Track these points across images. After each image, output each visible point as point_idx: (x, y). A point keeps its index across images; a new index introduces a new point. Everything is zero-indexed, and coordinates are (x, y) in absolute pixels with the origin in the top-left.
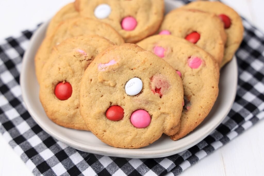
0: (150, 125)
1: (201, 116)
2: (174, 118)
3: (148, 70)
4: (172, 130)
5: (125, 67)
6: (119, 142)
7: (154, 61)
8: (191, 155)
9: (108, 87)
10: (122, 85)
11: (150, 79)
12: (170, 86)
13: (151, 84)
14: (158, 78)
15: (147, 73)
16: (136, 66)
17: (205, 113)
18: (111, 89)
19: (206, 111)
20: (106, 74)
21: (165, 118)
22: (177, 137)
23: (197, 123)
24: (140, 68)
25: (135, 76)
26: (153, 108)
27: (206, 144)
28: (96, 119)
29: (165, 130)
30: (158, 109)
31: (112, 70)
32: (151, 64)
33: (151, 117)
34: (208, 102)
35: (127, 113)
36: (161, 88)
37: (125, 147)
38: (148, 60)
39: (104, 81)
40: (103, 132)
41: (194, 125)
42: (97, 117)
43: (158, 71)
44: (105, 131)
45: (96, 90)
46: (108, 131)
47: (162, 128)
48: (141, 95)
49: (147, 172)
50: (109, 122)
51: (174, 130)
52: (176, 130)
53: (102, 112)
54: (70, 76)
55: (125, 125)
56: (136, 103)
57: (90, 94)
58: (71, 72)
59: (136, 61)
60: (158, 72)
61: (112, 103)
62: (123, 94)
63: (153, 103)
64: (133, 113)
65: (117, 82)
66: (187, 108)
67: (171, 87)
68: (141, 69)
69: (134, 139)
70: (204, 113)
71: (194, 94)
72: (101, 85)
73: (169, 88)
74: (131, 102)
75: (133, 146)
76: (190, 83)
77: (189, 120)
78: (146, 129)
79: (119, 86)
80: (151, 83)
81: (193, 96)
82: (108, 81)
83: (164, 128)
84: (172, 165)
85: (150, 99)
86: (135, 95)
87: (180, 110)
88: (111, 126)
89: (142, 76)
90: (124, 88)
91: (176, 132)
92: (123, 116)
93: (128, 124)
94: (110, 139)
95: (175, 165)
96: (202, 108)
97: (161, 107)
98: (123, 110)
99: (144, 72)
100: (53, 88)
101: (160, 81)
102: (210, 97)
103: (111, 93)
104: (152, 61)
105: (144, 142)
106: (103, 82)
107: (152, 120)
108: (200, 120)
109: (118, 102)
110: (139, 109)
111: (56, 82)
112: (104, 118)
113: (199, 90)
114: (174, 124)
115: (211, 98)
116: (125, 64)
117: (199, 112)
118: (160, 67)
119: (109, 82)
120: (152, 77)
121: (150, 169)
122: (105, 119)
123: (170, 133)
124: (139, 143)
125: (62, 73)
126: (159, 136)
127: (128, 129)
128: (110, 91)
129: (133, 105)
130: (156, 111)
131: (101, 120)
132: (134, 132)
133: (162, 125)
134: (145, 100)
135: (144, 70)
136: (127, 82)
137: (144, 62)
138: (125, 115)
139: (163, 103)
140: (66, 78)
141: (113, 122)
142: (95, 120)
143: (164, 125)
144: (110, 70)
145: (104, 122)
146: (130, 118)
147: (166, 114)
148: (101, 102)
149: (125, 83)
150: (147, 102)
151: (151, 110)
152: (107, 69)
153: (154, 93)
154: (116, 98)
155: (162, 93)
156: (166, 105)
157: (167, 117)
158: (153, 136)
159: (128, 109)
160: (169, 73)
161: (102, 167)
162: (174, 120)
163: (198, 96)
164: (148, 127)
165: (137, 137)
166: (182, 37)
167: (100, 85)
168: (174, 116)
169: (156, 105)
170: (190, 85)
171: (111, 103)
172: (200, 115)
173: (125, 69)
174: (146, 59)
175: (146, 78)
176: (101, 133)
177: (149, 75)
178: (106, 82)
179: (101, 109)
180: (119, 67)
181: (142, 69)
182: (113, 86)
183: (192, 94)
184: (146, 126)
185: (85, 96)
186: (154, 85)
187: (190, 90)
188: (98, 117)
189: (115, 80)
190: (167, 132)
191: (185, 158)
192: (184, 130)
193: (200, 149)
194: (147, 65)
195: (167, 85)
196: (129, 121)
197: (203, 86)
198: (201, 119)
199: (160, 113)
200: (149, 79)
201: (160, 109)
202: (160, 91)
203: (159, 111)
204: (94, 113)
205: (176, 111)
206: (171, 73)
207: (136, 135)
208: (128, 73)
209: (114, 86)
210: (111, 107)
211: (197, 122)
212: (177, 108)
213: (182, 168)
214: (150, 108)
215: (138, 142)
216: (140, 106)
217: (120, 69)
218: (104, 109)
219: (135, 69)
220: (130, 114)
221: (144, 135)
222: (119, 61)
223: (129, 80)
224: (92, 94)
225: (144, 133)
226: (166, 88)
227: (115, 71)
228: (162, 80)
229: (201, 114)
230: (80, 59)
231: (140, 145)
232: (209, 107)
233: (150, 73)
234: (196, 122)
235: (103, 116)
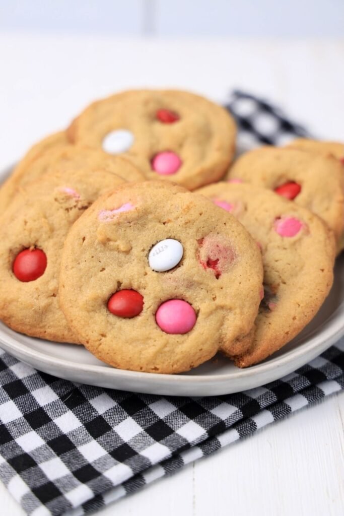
0: (194, 328)
1: (296, 321)
2: (243, 316)
3: (194, 224)
4: (238, 343)
5: (150, 217)
6: (130, 358)
7: (207, 209)
8: (275, 399)
9: (116, 253)
10: (143, 250)
11: (198, 243)
12: (236, 257)
13: (199, 252)
14: (214, 242)
15: (192, 231)
16: (172, 217)
17: (306, 316)
18: (122, 257)
19: (308, 312)
20: (114, 227)
21: (224, 317)
22: (248, 359)
23: (289, 335)
24: (180, 219)
25: (169, 235)
26: (201, 296)
27: (308, 383)
28: (88, 311)
29: (224, 340)
30: (212, 299)
31: (126, 222)
32: (201, 214)
33: (197, 314)
34: (312, 295)
35: (149, 303)
36: (218, 260)
37: (141, 368)
38: (195, 206)
39: (109, 240)
40: (101, 337)
41: (282, 337)
42: (91, 308)
43: (215, 228)
44: (103, 335)
45: (93, 257)
46: (109, 336)
47: (217, 335)
48: (179, 270)
49: (184, 424)
50: (112, 318)
51: (241, 344)
52: (246, 343)
53: (100, 297)
54: (44, 236)
55: (145, 326)
56: (169, 285)
57: (79, 264)
58: (46, 228)
59: (173, 207)
60: (213, 230)
61: (122, 283)
62: (144, 267)
63: (201, 286)
64: (162, 304)
65: (134, 244)
66: (270, 307)
67: (239, 259)
68: (181, 221)
69: (159, 352)
70: (303, 315)
71: (285, 281)
72: (102, 249)
73: (235, 261)
74: (158, 281)
75: (158, 367)
76: (277, 261)
77: (272, 326)
78: (185, 336)
79: (136, 251)
80: (199, 249)
81: (282, 286)
82: (116, 241)
83: (222, 336)
84: (236, 413)
85: (195, 278)
86: (168, 271)
87: (256, 304)
88: (116, 326)
89: (183, 236)
90: (146, 256)
91: (246, 347)
92: (141, 309)
93: (151, 325)
94: (113, 350)
95: (242, 415)
96: (299, 305)
97: (217, 295)
98: (143, 298)
99: (186, 228)
100: (11, 259)
101: (218, 246)
102: (316, 286)
103: (120, 265)
104: (203, 207)
105: (182, 361)
106: (106, 242)
107: (199, 318)
108: (295, 329)
109: (132, 282)
110: (173, 297)
111: (18, 247)
112: (104, 311)
113: (294, 275)
114: (241, 329)
115: (319, 290)
116: (151, 213)
117: (293, 313)
118: (218, 221)
119: (117, 243)
120: (203, 238)
121: (191, 418)
122: (105, 313)
123: (234, 348)
124: (169, 363)
125: (30, 231)
126: (211, 352)
127: (150, 334)
128: (120, 260)
129: (162, 287)
130: (207, 302)
131: (97, 314)
132: (160, 339)
133: (218, 329)
134: (187, 280)
135: (186, 223)
136: (153, 246)
137: (188, 208)
138: (145, 306)
139: (222, 288)
140: (37, 241)
141: (121, 319)
142: (85, 313)
143: (222, 331)
144: (121, 220)
145: (102, 318)
146: (155, 314)
147: (227, 310)
148: (99, 281)
149: (149, 248)
150: (190, 284)
151: (197, 299)
152: (115, 218)
153: (205, 268)
154: (129, 274)
155: (219, 269)
156: (228, 291)
157: (228, 315)
158: (198, 351)
159: (152, 295)
160: (236, 234)
161: (94, 414)
162: (243, 322)
163: (293, 284)
164: (189, 333)
165: (167, 349)
166: (267, 187)
167: (99, 249)
168: (242, 313)
169: (208, 291)
170: (276, 263)
171: (119, 283)
172: (294, 318)
173: (151, 221)
174: (191, 203)
175: (191, 240)
176: (96, 339)
177: (196, 235)
178: (111, 243)
179: (99, 291)
180: (138, 216)
181: (184, 222)
182: (124, 250)
183: (280, 281)
184: (185, 330)
185: (70, 267)
186: (204, 254)
187: (277, 273)
188: (93, 307)
189: (129, 241)
190: (227, 344)
191: (263, 404)
192: (263, 347)
193: (295, 390)
194: (194, 214)
195: (230, 254)
196: (152, 319)
197: (302, 268)
198: (296, 326)
199: (214, 307)
200: (196, 242)
201: (214, 299)
202: (217, 266)
203: (213, 302)
204: (85, 299)
205: (247, 304)
206: (239, 234)
207: (165, 346)
208: (156, 228)
209: (128, 252)
210: (119, 290)
211: (289, 333)
212: (248, 299)
213: (255, 423)
214: (196, 295)
215: (169, 361)
216: (176, 290)
217: (140, 220)
218: (104, 293)
219: (169, 221)
220: (156, 307)
221: (180, 346)
222: (139, 205)
223: (157, 242)
224: (82, 265)
225: (180, 344)
226: (229, 260)
227: (131, 224)
228: (221, 246)
229: (297, 317)
230: (67, 205)
231: (173, 366)
232: (314, 306)
233: (198, 231)
234: (286, 331)
235: (103, 306)
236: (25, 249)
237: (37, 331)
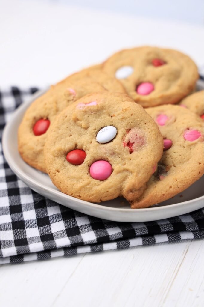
0: (108, 179)
1: (171, 189)
2: (137, 178)
3: (127, 120)
4: (131, 193)
5: (104, 111)
6: (67, 187)
7: (137, 113)
8: (147, 232)
9: (80, 127)
10: (95, 129)
12: (145, 144)
14: (135, 132)
15: (124, 124)
16: (116, 114)
17: (178, 187)
18: (82, 130)
19: (180, 186)
20: (82, 113)
21: (127, 176)
22: (136, 204)
23: (164, 196)
24: (120, 116)
25: (112, 123)
26: (117, 161)
27: (172, 229)
28: (54, 156)
29: (123, 190)
30: (123, 164)
31: (90, 111)
32: (132, 115)
33: (112, 171)
34: (187, 176)
35: (88, 159)
36: (134, 143)
37: (72, 194)
38: (130, 110)
39: (78, 120)
40: (56, 172)
41: (159, 196)
42: (56, 155)
43: (139, 124)
44: (58, 171)
45: (67, 128)
46: (61, 172)
47: (119, 185)
48: (110, 144)
49: (88, 231)
50: (66, 163)
51: (133, 194)
52: (136, 195)
53: (62, 150)
54: (52, 113)
55: (81, 171)
56: (103, 151)
57: (59, 130)
58: (54, 109)
59: (118, 108)
60: (136, 125)
61: (78, 145)
62: (92, 139)
63: (120, 156)
64: (95, 161)
65: (91, 125)
66: (160, 178)
67: (146, 145)
68: (120, 117)
70: (176, 187)
71: (175, 165)
72: (73, 124)
73: (144, 145)
74: (96, 148)
75: (81, 195)
76: (174, 152)
77: (156, 189)
78: (102, 182)
79: (91, 129)
80: (126, 135)
81: (173, 168)
82: (81, 121)
83: (123, 187)
84: (119, 233)
85: (116, 150)
86: (105, 143)
87: (148, 173)
88: (67, 168)
89: (118, 125)
90: (95, 133)
91: (136, 197)
92: (83, 162)
93: (84, 171)
94: (60, 180)
95: (122, 236)
96: (176, 180)
97: (127, 163)
98: (86, 155)
99: (122, 121)
100: (34, 122)
101: (136, 135)
102: (192, 172)
103: (80, 135)
104: (135, 111)
105: (95, 196)
106: (76, 120)
107: (112, 174)
108: (168, 194)
109: (83, 146)
110: (103, 159)
111: (38, 116)
112: (63, 158)
113: (182, 163)
114: (134, 185)
115: (192, 174)
116: (106, 109)
117: (171, 184)
118: (141, 121)
120: (130, 129)
121: (93, 230)
122: (64, 160)
123: (128, 195)
124: (88, 194)
125: (46, 109)
126: (114, 195)
127: (82, 176)
128: (81, 132)
129: (97, 152)
130: (120, 165)
131: (58, 159)
132: (86, 179)
133: (121, 183)
134: (112, 150)
135: (122, 119)
136: (102, 128)
137: (126, 110)
138: (85, 160)
139: (130, 159)
140: (48, 115)
141: (71, 165)
142: (52, 157)
143: (123, 184)
144: (87, 110)
145: (60, 161)
146: (90, 166)
147: (130, 172)
148: (66, 141)
149: (99, 129)
150: (113, 153)
151: (115, 163)
152: (85, 108)
153: (125, 146)
154: (83, 140)
155: (133, 148)
156: (133, 162)
157: (129, 176)
158: (106, 192)
159: (91, 155)
160: (150, 130)
161: (46, 214)
162: (136, 181)
163: (179, 168)
164: (105, 181)
165: (88, 186)
167: (72, 124)
168: (137, 176)
169: (122, 160)
170: (174, 154)
171: (76, 145)
172: (171, 187)
173: (104, 114)
174: (129, 107)
175: (123, 129)
176: (54, 172)
177: (126, 126)
178: (79, 122)
179: (63, 147)
180: (97, 110)
181: (121, 118)
182: (84, 127)
183: (173, 164)
184: (103, 178)
185: (53, 130)
186: (128, 137)
187: (172, 160)
188: (57, 154)
189: (89, 123)
190: (124, 192)
191: (138, 233)
192: (147, 199)
193: (162, 230)
194: (128, 114)
195: (142, 143)
196: (86, 169)
197: (188, 160)
198: (170, 192)
199: (122, 169)
200: (125, 130)
201: (124, 165)
202: (133, 146)
203: (123, 166)
204: (54, 149)
205: (142, 171)
206: (152, 131)
207: (88, 184)
208: (105, 118)
209: (86, 128)
210: (75, 148)
211: (165, 195)
212: (143, 169)
213: (129, 242)
214: (115, 160)
215: (88, 193)
216: (104, 155)
218: (66, 148)
219: (114, 115)
220: (91, 162)
221: (96, 187)
222: (100, 103)
223: (104, 127)
224: (60, 131)
225: (97, 185)
226: (140, 144)
227: (93, 113)
228: (138, 135)
229: (172, 187)
230: (68, 98)
231: (89, 197)
232: (185, 183)
233: (128, 124)
234: (163, 194)
235: (64, 155)
236: (41, 119)
237: (34, 163)
